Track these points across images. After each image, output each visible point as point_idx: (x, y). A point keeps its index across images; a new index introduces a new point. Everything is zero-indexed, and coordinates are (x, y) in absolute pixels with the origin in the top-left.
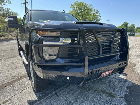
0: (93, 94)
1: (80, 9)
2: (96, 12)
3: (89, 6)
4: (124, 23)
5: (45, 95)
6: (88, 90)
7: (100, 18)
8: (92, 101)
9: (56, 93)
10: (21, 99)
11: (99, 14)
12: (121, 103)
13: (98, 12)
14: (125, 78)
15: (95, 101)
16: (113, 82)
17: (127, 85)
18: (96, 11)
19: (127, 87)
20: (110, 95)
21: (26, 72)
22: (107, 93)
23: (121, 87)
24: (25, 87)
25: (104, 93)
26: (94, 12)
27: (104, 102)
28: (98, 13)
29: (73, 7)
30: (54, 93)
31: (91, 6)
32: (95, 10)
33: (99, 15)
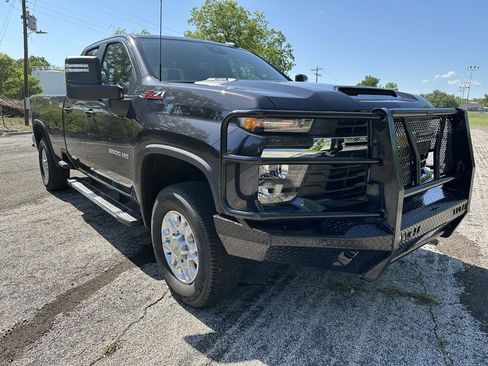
0: (373, 300)
1: (225, 27)
2: (279, 40)
3: (255, 17)
4: (364, 79)
5: (232, 317)
6: (352, 291)
7: (290, 60)
8: (382, 320)
9: (262, 309)
10: (160, 335)
11: (289, 46)
12: (461, 318)
13: (284, 40)
14: (438, 252)
15: (391, 318)
16: (412, 264)
17: (451, 271)
18: (276, 36)
19: (455, 275)
20: (423, 300)
21: (116, 250)
22: (409, 295)
23: (440, 277)
24: (148, 299)
25: (401, 295)
26: (270, 40)
27: (416, 318)
28: (284, 44)
29: (199, 18)
30: (253, 308)
31: (260, 16)
32: (273, 32)
33: (287, 49)
